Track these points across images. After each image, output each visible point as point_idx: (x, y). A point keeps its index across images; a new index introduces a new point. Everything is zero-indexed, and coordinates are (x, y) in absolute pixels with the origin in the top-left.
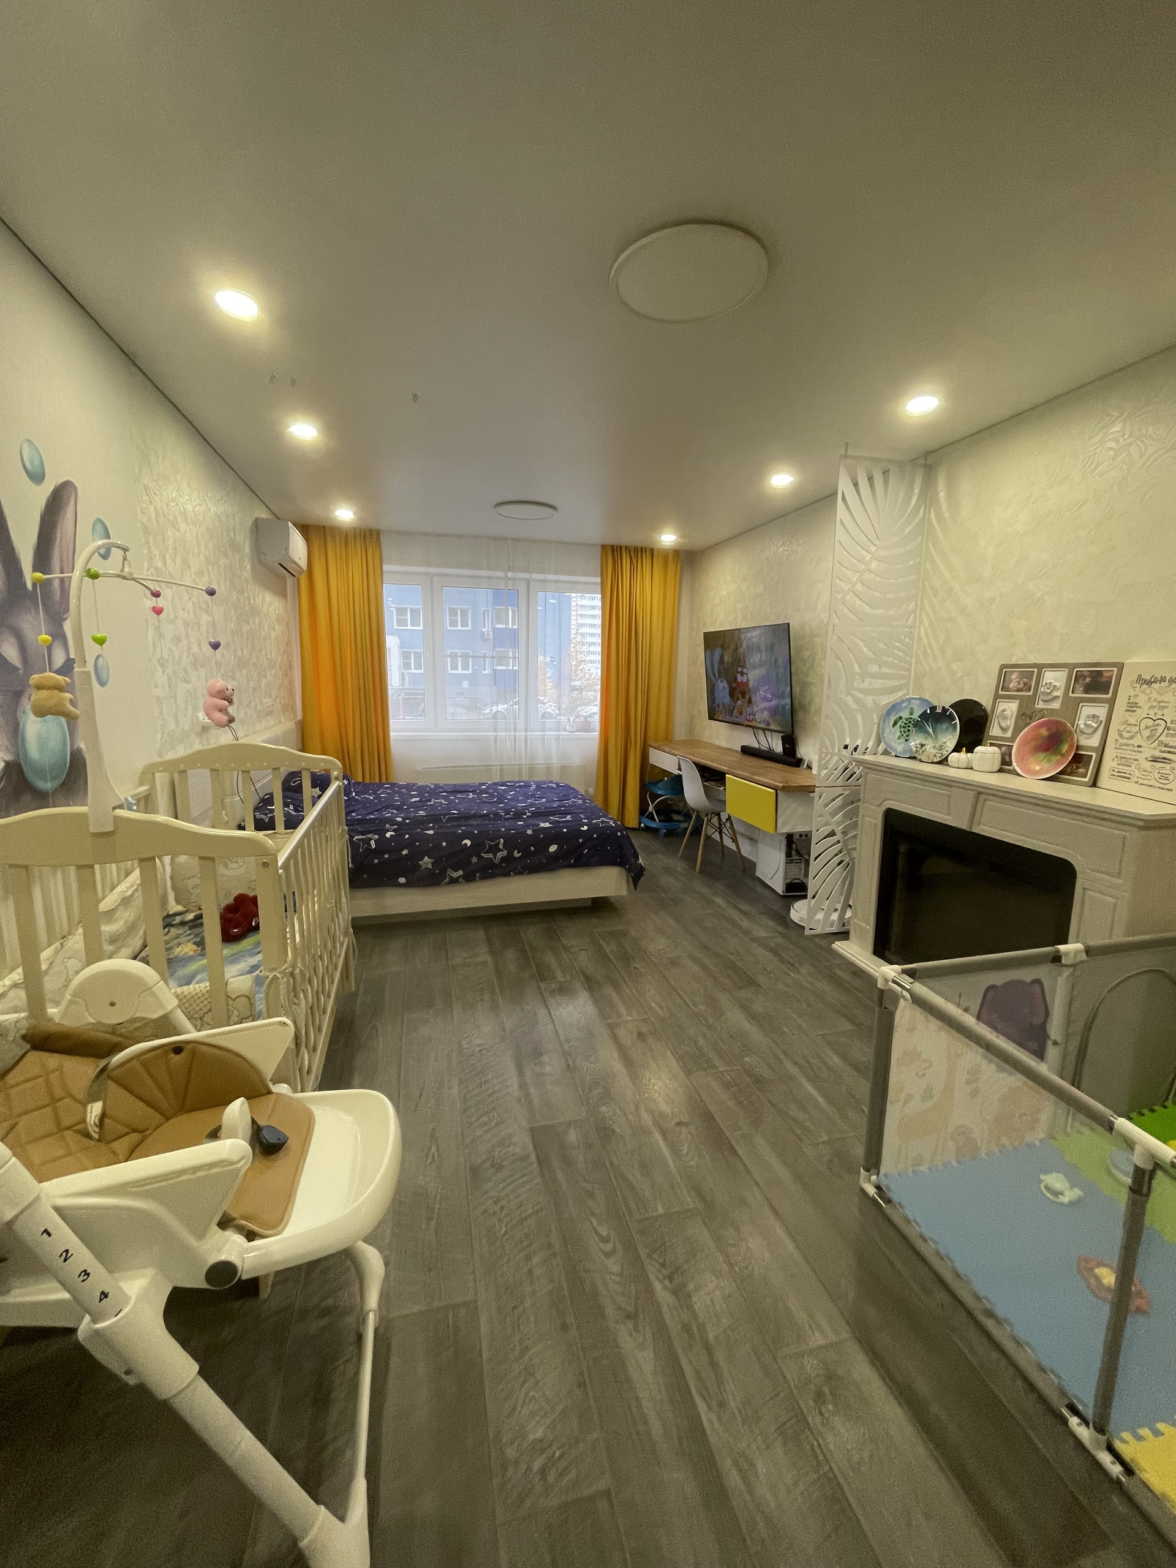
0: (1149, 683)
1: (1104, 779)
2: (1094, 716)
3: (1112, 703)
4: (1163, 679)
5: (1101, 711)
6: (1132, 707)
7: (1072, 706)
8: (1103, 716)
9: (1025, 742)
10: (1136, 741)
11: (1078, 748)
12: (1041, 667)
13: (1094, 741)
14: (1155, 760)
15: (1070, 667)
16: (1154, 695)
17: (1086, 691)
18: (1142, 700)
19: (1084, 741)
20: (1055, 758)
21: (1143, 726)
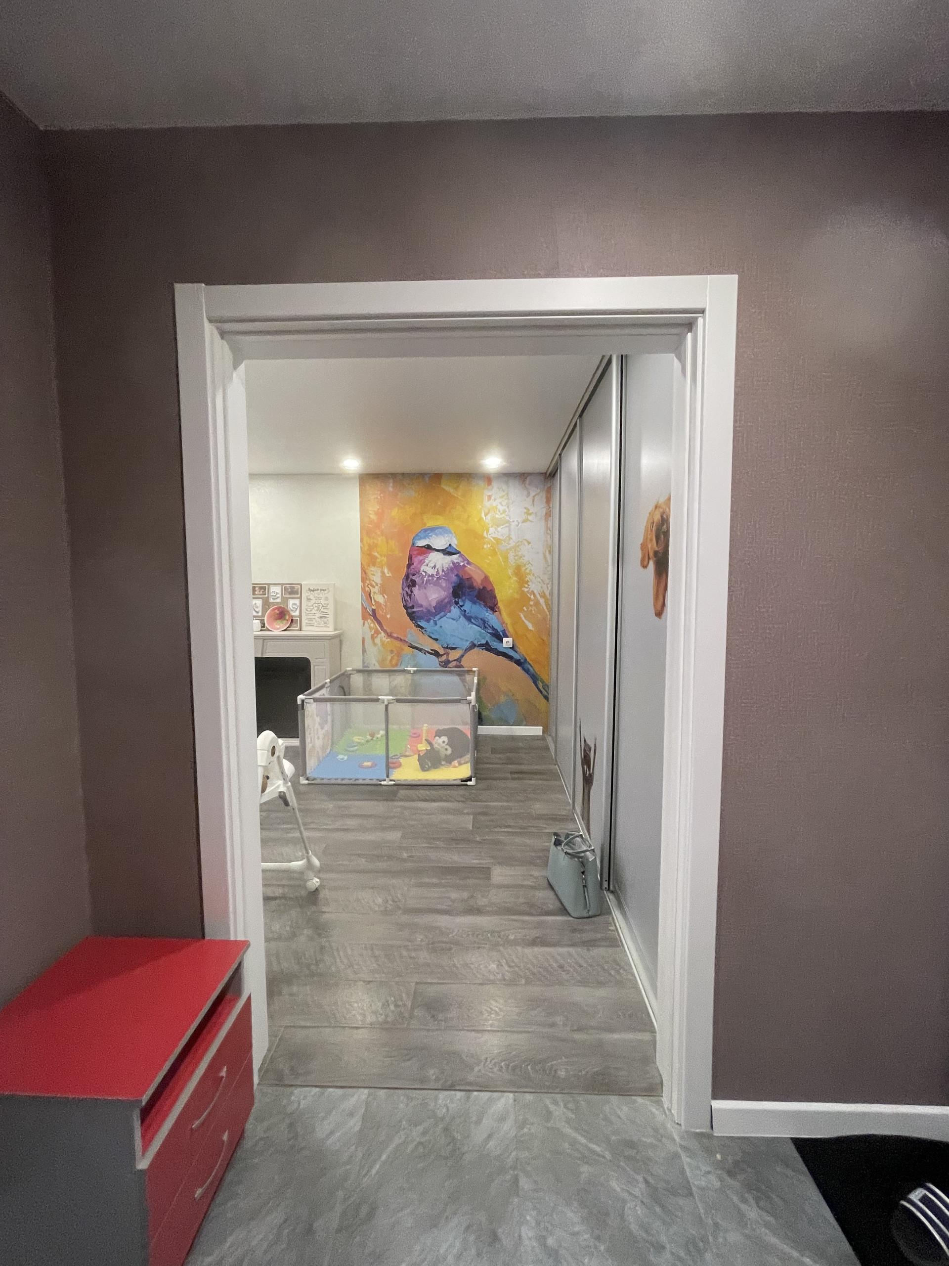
0: (313, 591)
1: (304, 628)
2: (295, 604)
3: (300, 598)
4: (318, 590)
5: (297, 602)
6: (309, 600)
7: (285, 600)
8: (298, 604)
9: (270, 616)
10: (313, 611)
11: (292, 616)
12: (269, 585)
13: (297, 613)
14: (321, 618)
15: (282, 585)
16: (316, 595)
17: (290, 594)
18: (311, 597)
19: (293, 614)
20: (285, 622)
21: (314, 606)
